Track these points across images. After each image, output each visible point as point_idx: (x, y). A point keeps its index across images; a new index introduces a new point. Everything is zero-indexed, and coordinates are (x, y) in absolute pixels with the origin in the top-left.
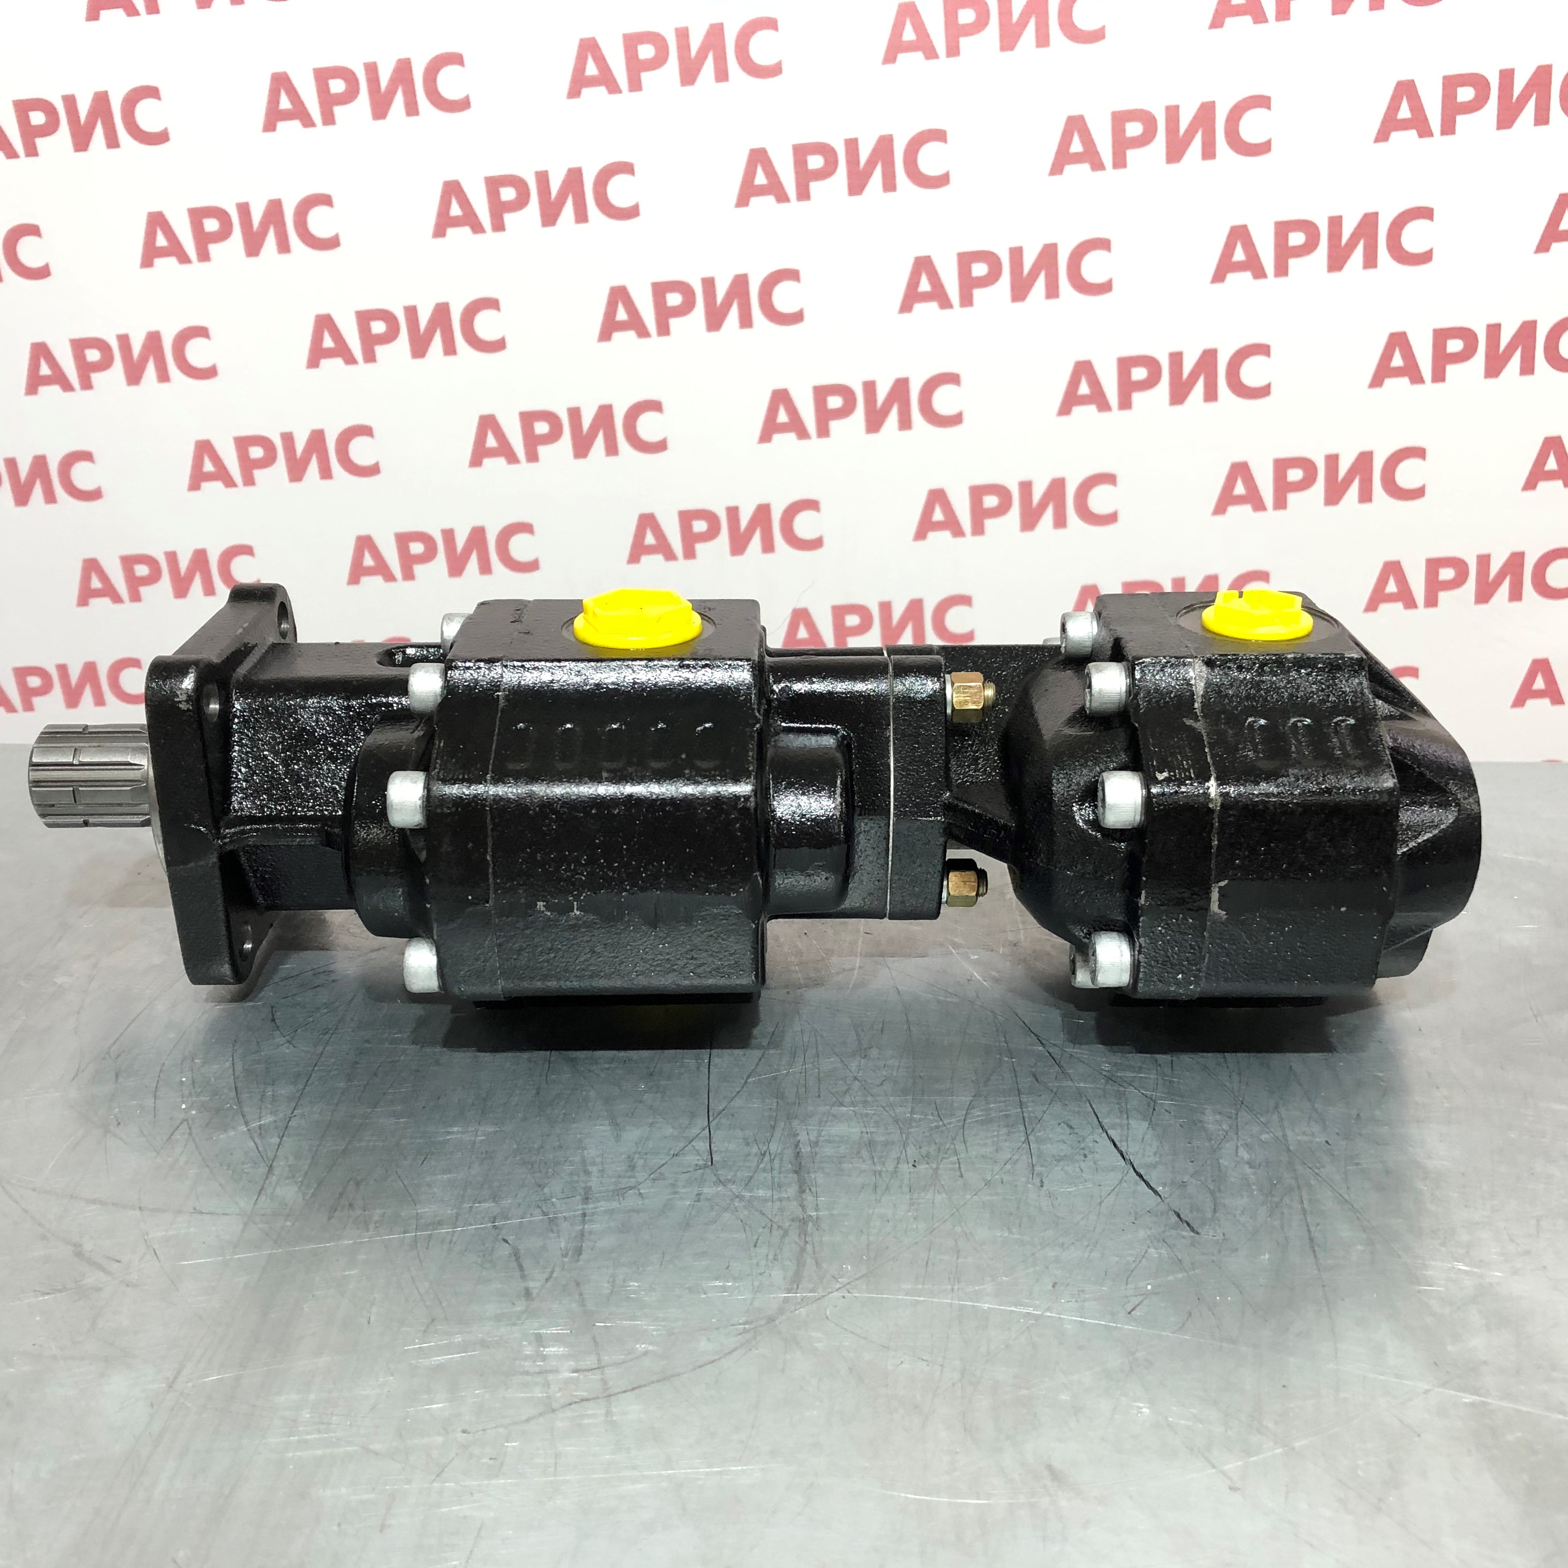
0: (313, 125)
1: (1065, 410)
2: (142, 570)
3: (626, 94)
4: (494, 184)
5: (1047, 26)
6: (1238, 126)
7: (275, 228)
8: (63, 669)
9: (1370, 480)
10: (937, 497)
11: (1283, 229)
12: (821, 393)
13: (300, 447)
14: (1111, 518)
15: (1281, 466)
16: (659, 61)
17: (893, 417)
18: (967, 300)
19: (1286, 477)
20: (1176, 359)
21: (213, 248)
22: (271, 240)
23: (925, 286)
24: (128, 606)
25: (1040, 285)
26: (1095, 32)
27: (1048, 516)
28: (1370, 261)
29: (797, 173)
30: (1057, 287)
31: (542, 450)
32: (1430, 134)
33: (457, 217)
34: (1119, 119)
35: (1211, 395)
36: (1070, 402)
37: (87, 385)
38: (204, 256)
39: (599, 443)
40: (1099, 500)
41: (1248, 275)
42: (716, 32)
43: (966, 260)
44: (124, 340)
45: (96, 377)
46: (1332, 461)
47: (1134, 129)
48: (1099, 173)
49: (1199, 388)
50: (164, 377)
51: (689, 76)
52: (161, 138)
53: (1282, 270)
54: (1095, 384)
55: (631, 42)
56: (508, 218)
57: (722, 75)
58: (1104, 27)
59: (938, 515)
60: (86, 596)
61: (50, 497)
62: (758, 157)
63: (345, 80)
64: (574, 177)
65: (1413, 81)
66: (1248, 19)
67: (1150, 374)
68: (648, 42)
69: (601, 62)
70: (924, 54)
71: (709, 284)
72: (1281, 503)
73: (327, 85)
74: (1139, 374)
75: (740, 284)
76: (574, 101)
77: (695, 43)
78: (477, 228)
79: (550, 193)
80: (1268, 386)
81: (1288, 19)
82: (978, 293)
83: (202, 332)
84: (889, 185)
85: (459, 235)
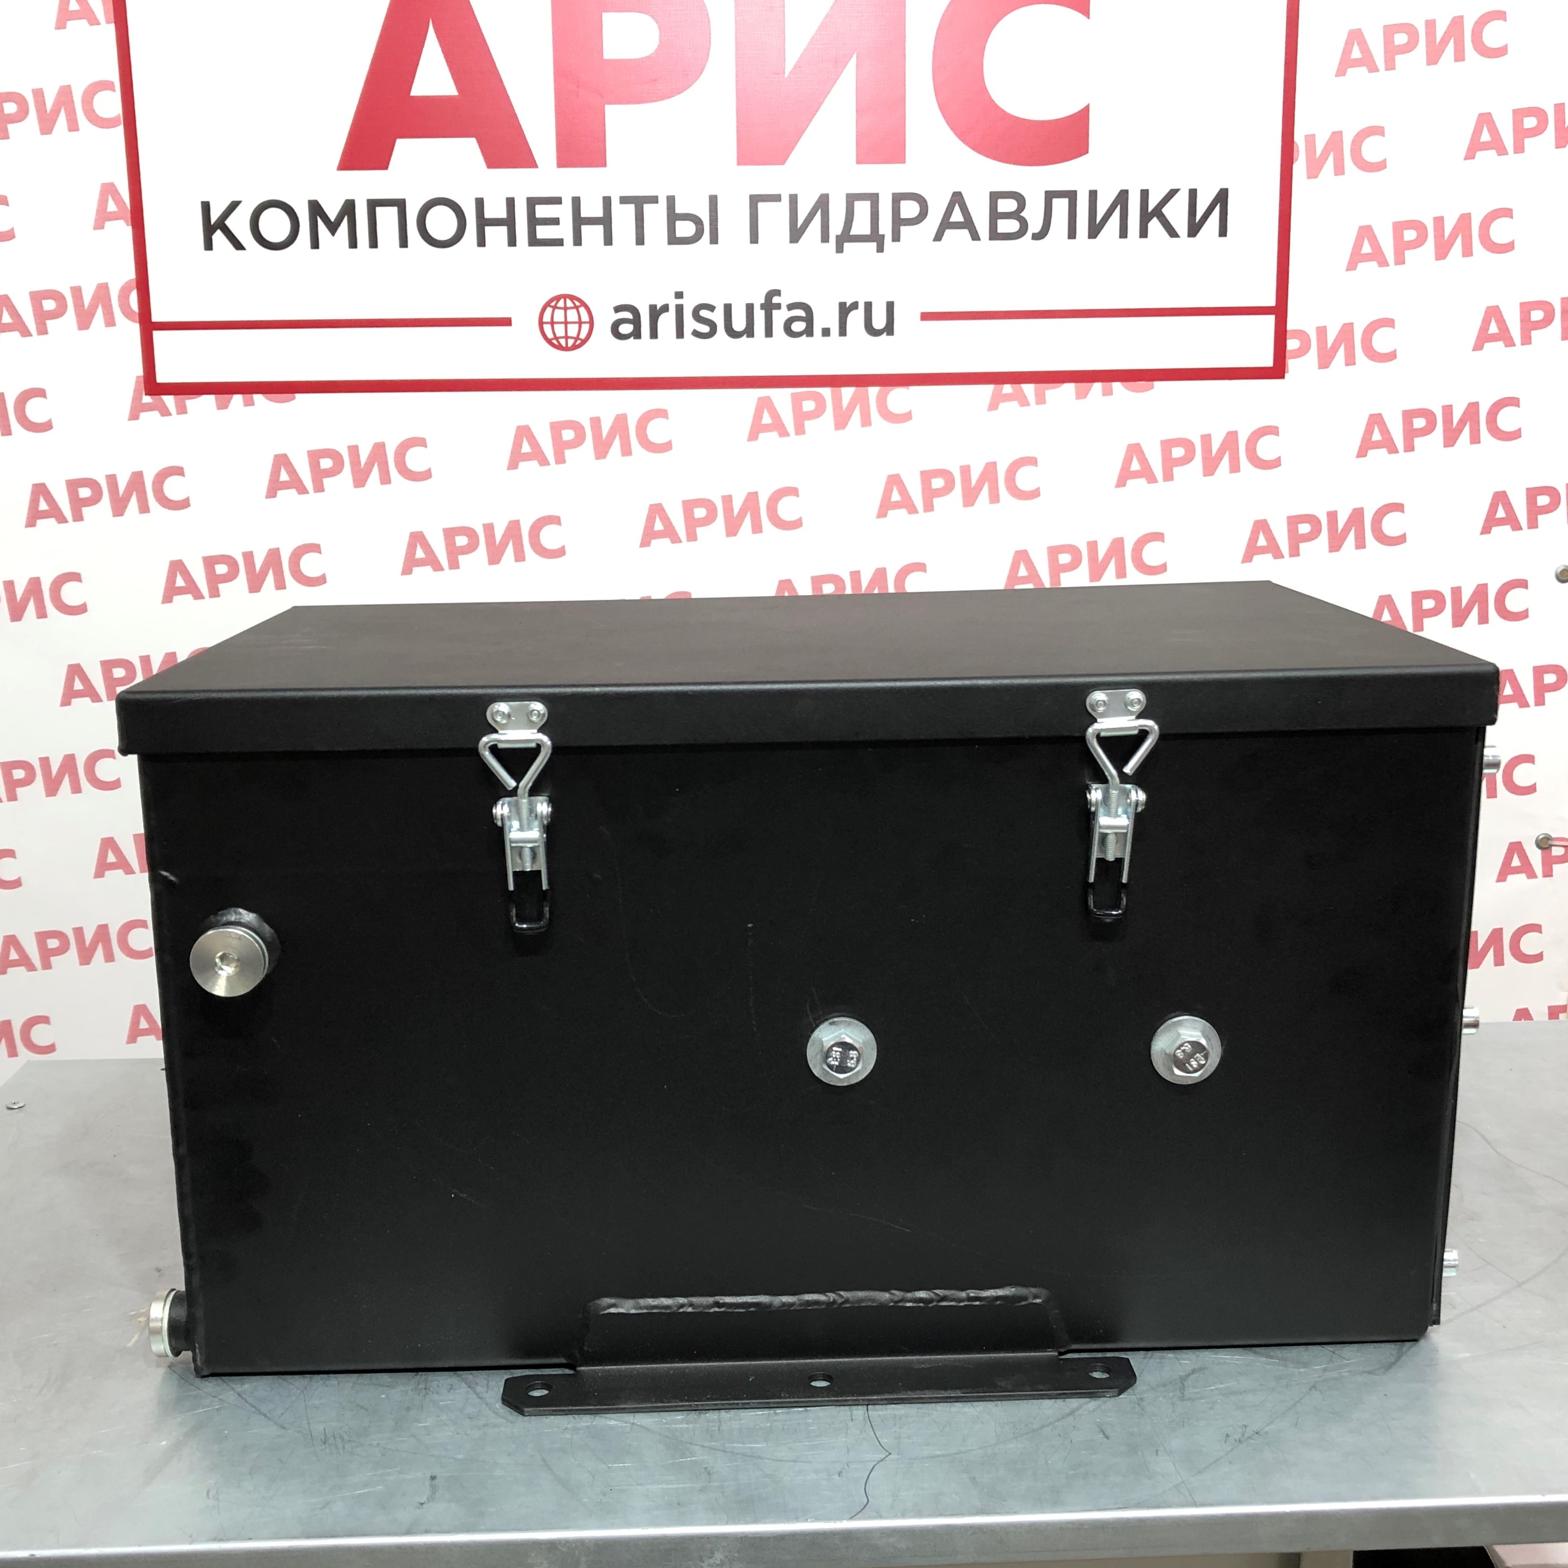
0: (441, 569)
3: (685, 546)
5: (997, 488)
6: (1141, 554)
16: (709, 520)
26: (1032, 491)
32: (1283, 557)
34: (1053, 552)
42: (752, 498)
47: (1065, 559)
51: (732, 529)
52: (320, 582)
55: (689, 506)
57: (757, 529)
58: (1038, 489)
62: (786, 586)
63: (468, 536)
65: (1265, 520)
66: (1143, 480)
68: (701, 506)
69: (666, 520)
70: (908, 510)
73: (454, 540)
76: (645, 549)
77: (737, 505)
81: (1173, 480)
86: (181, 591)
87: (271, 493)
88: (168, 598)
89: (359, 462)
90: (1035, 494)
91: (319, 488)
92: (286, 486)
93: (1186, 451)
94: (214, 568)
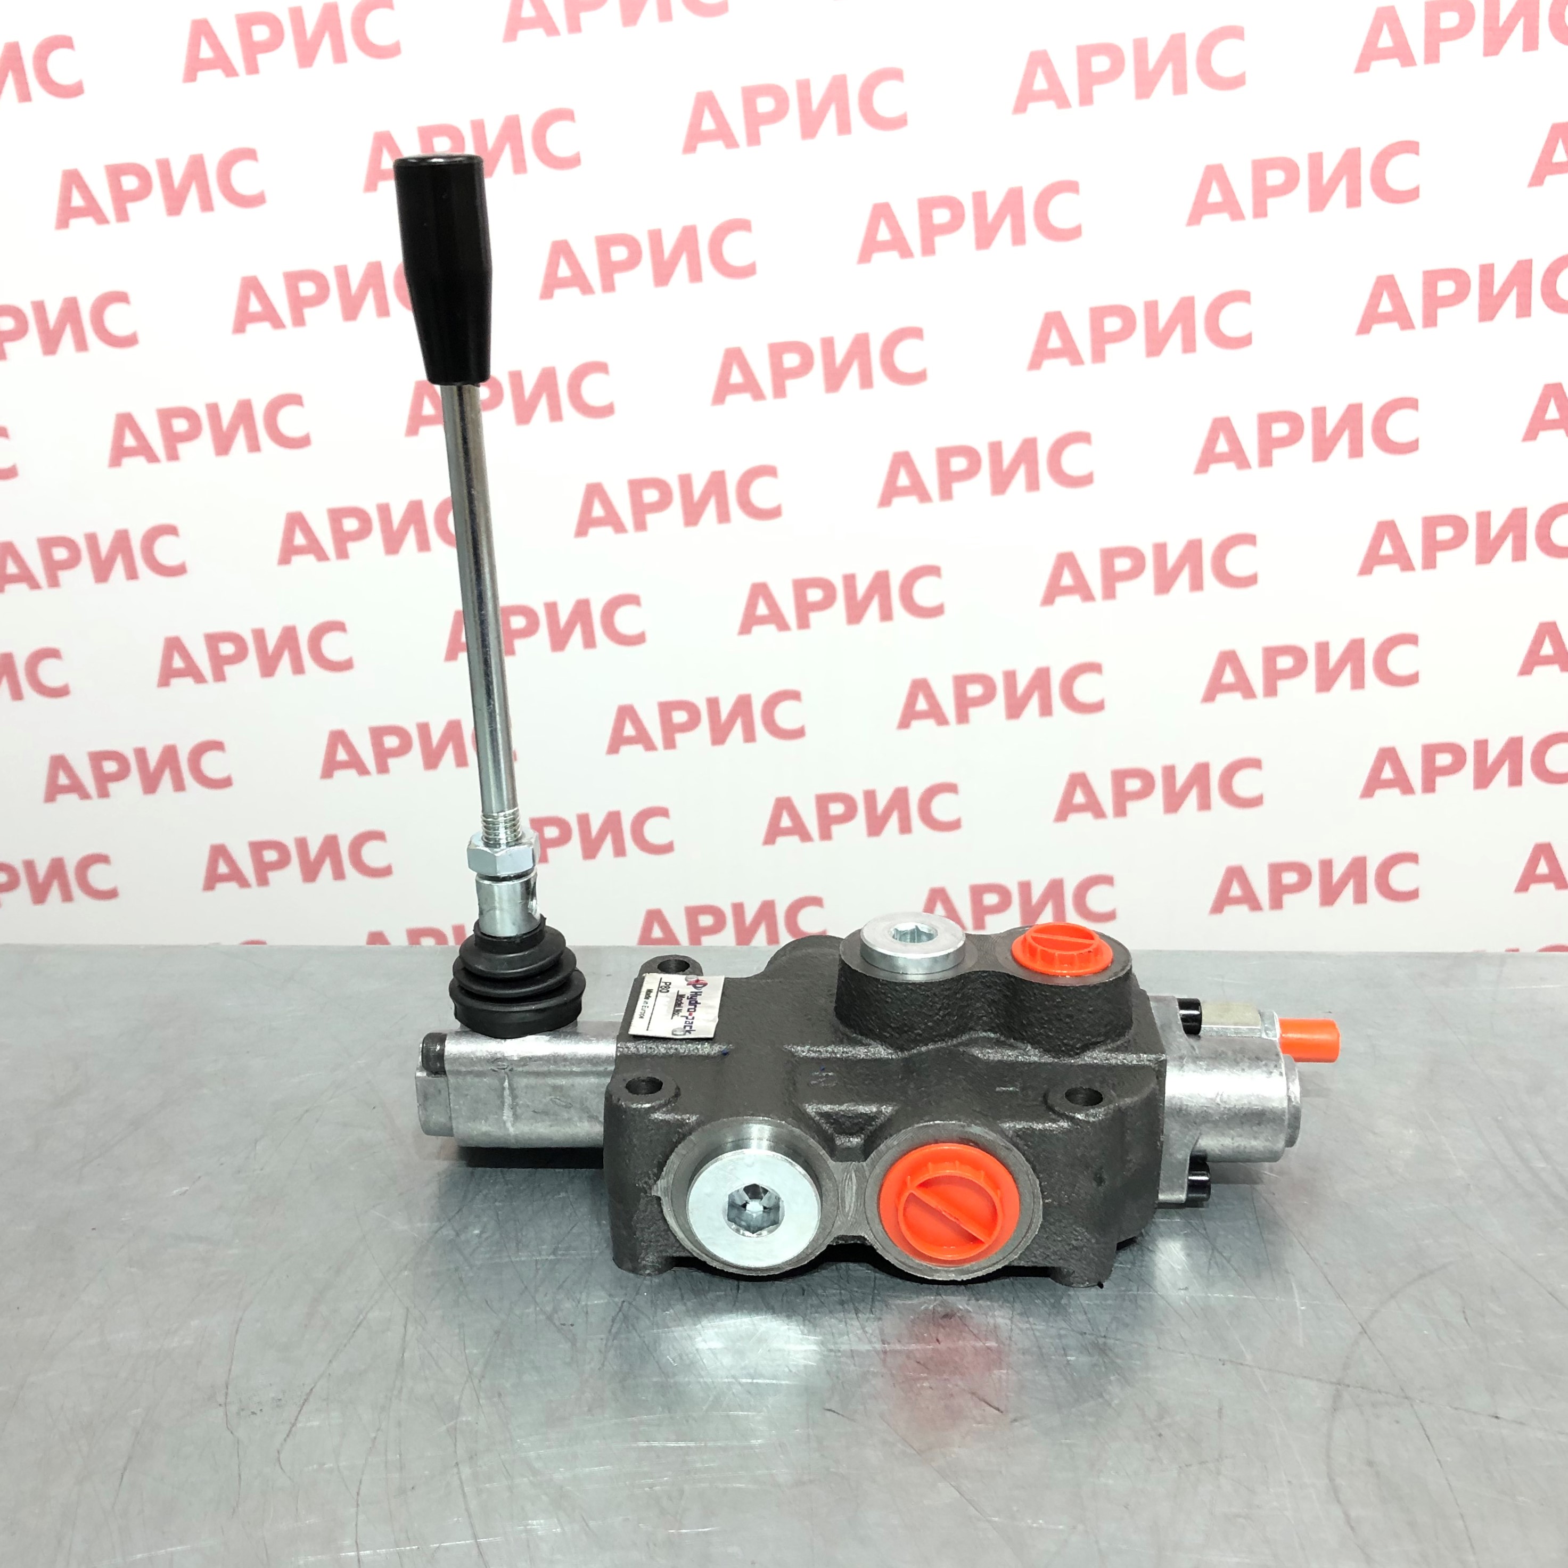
1: (1202, 468)
2: (227, 649)
3: (744, 149)
4: (604, 244)
5: (1184, 72)
6: (1384, 173)
7: (374, 291)
8: (141, 754)
9: (1524, 537)
10: (1066, 561)
11: (1431, 278)
12: (945, 455)
13: (397, 517)
14: (1252, 580)
15: (1430, 524)
16: (778, 115)
17: (1021, 477)
18: (1099, 355)
19: (1435, 535)
20: (1319, 414)
21: (308, 313)
22: (369, 303)
23: (1055, 342)
24: (212, 687)
25: (1176, 338)
26: (1235, 78)
27: (1184, 577)
28: (1524, 310)
29: (923, 227)
30: (1194, 341)
31: (651, 518)
33: (565, 279)
34: (1260, 168)
35: (1356, 451)
36: (1207, 459)
37: (173, 455)
38: (299, 321)
39: (711, 509)
40: (1238, 561)
41: (1394, 326)
42: (838, 86)
43: (1098, 315)
44: (213, 410)
45: (182, 448)
46: (1484, 518)
47: (1275, 177)
48: (1239, 223)
49: (1344, 444)
50: (254, 446)
51: (810, 128)
52: (257, 200)
53: (1430, 320)
54: (1234, 440)
55: (750, 95)
56: (618, 278)
57: (844, 127)
58: (1244, 73)
59: (1067, 579)
60: (167, 676)
61: (132, 574)
62: (882, 212)
63: (451, 138)
64: (689, 235)
66: (1395, 62)
67: (1292, 431)
68: (767, 95)
69: (718, 116)
70: (1056, 103)
71: (828, 344)
72: (1430, 563)
73: (432, 143)
74: (1280, 430)
75: (861, 344)
76: (690, 156)
77: (817, 96)
78: (587, 289)
79: (662, 252)
80: (1417, 441)
81: (1438, 61)
82: (1110, 349)
83: (295, 400)
84: (1019, 238)
85: (567, 296)
86: (80, 213)
87: (190, 76)
88: (63, 223)
89: (304, 30)
90: (1238, 82)
91: (252, 68)
92: (208, 65)
93: (1461, 18)
94: (119, 181)
